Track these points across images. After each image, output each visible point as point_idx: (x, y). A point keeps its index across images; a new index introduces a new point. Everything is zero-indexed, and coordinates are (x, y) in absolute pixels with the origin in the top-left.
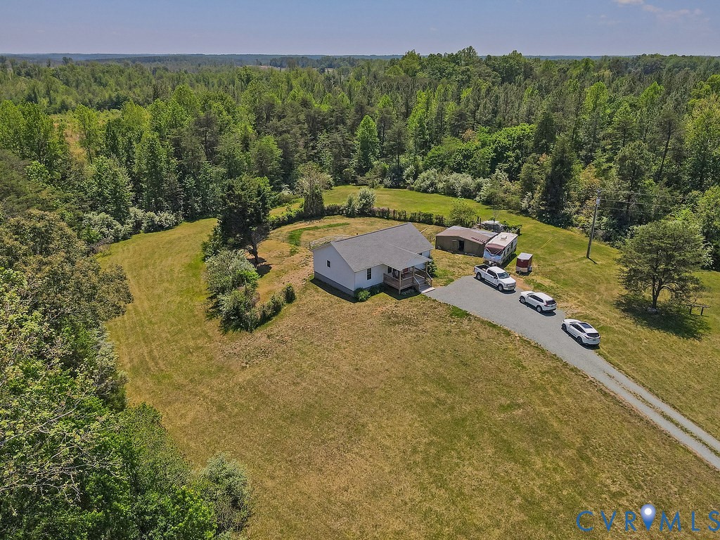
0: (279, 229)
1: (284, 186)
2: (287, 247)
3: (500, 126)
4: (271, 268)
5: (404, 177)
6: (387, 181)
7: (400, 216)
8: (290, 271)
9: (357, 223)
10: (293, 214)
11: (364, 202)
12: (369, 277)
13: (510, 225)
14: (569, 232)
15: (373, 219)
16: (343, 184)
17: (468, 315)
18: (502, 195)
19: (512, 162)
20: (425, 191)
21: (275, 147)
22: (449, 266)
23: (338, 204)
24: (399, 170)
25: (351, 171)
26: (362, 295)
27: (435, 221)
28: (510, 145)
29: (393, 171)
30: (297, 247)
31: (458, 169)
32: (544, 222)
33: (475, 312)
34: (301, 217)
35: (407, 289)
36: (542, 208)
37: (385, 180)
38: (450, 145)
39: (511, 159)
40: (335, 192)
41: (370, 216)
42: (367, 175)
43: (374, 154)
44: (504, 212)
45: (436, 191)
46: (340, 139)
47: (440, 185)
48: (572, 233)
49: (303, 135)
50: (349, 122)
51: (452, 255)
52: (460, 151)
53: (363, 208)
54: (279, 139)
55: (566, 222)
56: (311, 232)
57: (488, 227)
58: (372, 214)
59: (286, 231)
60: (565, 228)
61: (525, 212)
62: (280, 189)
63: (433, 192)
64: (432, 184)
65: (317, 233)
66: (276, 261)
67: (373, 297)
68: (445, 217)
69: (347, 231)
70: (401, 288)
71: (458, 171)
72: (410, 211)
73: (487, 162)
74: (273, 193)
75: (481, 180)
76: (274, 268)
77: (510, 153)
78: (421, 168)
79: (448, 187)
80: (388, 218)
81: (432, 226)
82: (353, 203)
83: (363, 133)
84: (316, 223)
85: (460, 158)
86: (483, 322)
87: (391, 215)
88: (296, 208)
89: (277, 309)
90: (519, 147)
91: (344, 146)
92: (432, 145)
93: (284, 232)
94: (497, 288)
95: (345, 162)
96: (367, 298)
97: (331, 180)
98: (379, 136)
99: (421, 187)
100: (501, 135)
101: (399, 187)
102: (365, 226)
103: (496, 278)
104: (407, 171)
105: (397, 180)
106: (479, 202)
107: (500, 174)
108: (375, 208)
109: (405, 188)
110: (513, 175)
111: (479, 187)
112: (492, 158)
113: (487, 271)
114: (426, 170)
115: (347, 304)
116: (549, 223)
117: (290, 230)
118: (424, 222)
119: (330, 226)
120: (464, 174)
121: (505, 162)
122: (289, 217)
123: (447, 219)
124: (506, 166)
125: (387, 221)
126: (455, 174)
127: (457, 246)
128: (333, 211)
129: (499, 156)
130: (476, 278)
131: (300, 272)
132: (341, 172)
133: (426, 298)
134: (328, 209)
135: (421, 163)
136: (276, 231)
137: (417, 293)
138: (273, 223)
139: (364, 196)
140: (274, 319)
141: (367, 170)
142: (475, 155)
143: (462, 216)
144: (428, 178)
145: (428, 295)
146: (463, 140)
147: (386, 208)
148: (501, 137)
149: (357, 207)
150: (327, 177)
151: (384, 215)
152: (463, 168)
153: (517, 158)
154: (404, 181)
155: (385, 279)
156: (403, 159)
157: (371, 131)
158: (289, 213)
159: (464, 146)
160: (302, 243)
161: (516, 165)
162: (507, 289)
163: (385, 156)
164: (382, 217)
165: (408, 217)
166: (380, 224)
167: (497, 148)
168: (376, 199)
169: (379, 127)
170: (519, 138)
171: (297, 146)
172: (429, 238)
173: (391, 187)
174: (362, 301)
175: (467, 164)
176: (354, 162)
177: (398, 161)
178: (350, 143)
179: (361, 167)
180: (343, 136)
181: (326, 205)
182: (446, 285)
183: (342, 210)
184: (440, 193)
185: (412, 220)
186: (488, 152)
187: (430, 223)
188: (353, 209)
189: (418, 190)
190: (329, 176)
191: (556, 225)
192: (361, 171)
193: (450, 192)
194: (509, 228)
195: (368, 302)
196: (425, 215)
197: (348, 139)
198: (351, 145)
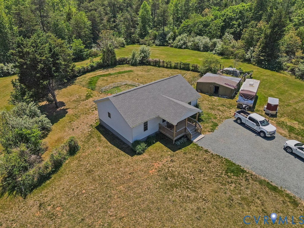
0: (84, 76)
1: (93, 45)
2: (85, 91)
3: (226, 6)
4: (67, 112)
5: (167, 39)
6: (157, 42)
7: (167, 65)
8: (81, 116)
9: (139, 70)
10: (94, 65)
11: (143, 55)
12: (146, 129)
13: (244, 71)
14: (282, 75)
15: (149, 67)
16: (132, 44)
17: (243, 171)
18: (232, 50)
19: (236, 28)
20: (180, 48)
21: (86, 20)
22: (210, 108)
23: (126, 57)
24: (164, 35)
25: (136, 36)
26: (139, 148)
27: (191, 68)
28: (234, 17)
29: (161, 35)
30: (92, 92)
31: (200, 33)
32: (263, 68)
33: (248, 166)
34: (100, 66)
35: (180, 138)
36: (262, 58)
37: (156, 41)
38: (195, 19)
39: (235, 26)
40: (126, 49)
41: (147, 65)
42: (146, 38)
43: (149, 26)
44: (233, 61)
45: (187, 48)
46: (129, 17)
47: (189, 44)
48: (285, 75)
49: (106, 14)
50: (134, 7)
51: (210, 98)
52: (202, 22)
53: (142, 59)
54: (89, 14)
55: (279, 68)
56: (105, 78)
57: (228, 73)
58: (148, 63)
59: (89, 77)
60: (277, 71)
61: (248, 61)
62: (91, 47)
63: (185, 48)
64: (185, 43)
65: (109, 79)
66: (73, 106)
67: (150, 148)
68: (198, 65)
69: (131, 77)
70: (175, 139)
71: (200, 35)
72: (174, 61)
73: (218, 29)
74: (86, 50)
75: (215, 40)
76: (70, 112)
77: (234, 22)
78: (177, 33)
79: (195, 45)
80: (159, 66)
81: (189, 72)
82: (136, 56)
83: (142, 13)
84: (111, 71)
85: (201, 26)
86: (261, 182)
87: (161, 64)
88: (98, 60)
89: (57, 165)
90: (241, 18)
91: (132, 21)
92: (183, 21)
93: (86, 79)
94: (258, 133)
95: (133, 30)
96: (144, 151)
97: (124, 41)
98: (152, 15)
99: (177, 45)
100: (228, 11)
101: (164, 45)
102: (144, 73)
103: (258, 125)
104: (169, 35)
105: (163, 41)
106: (215, 54)
107: (228, 36)
108: (150, 59)
109: (168, 46)
110: (237, 36)
111: (214, 45)
112: (222, 26)
113: (248, 117)
114: (180, 34)
115: (125, 158)
116: (266, 68)
117: (91, 77)
118: (183, 69)
119: (119, 73)
120: (204, 37)
121: (231, 28)
122: (92, 66)
123: (201, 67)
124: (232, 30)
125: (158, 69)
126: (198, 37)
127: (213, 90)
128: (122, 62)
129: (227, 25)
130: (236, 121)
131: (89, 117)
132: (130, 37)
133: (198, 148)
134: (119, 60)
135: (177, 31)
136: (81, 77)
137: (190, 142)
138: (80, 71)
139: (143, 51)
140: (53, 177)
141: (145, 35)
142: (211, 25)
143: (213, 66)
144: (182, 40)
145: (200, 144)
146: (203, 16)
147: (157, 60)
148: (228, 12)
149: (138, 59)
150: (122, 39)
151: (156, 64)
152: (203, 33)
153: (239, 25)
154: (167, 42)
155: (160, 128)
156: (166, 29)
157: (147, 11)
158: (92, 64)
159: (204, 19)
160: (97, 88)
161: (238, 30)
162: (269, 136)
163: (155, 27)
164: (155, 66)
165: (173, 65)
166: (154, 70)
167: (225, 19)
168: (151, 53)
169: (152, 10)
170: (240, 12)
171: (102, 20)
172: (190, 82)
173: (160, 45)
174: (139, 154)
175: (206, 30)
176: (138, 31)
177: (163, 30)
178: (135, 19)
179: (141, 33)
180: (131, 15)
181: (118, 58)
182: (212, 130)
183: (129, 61)
184: (189, 49)
185: (175, 68)
186: (219, 22)
187: (188, 69)
188: (136, 60)
189: (176, 47)
190: (123, 39)
191: (272, 70)
192: (142, 36)
193: (196, 48)
194: (243, 73)
195: (145, 155)
196: (184, 64)
197: (134, 17)
198: (136, 21)
